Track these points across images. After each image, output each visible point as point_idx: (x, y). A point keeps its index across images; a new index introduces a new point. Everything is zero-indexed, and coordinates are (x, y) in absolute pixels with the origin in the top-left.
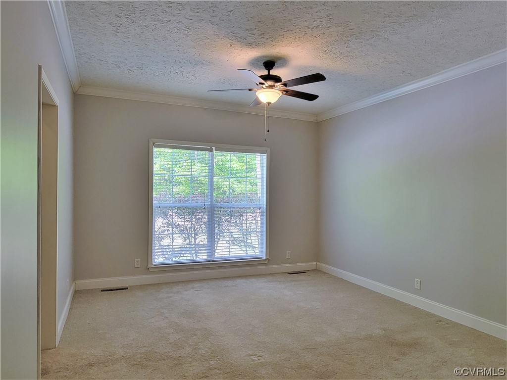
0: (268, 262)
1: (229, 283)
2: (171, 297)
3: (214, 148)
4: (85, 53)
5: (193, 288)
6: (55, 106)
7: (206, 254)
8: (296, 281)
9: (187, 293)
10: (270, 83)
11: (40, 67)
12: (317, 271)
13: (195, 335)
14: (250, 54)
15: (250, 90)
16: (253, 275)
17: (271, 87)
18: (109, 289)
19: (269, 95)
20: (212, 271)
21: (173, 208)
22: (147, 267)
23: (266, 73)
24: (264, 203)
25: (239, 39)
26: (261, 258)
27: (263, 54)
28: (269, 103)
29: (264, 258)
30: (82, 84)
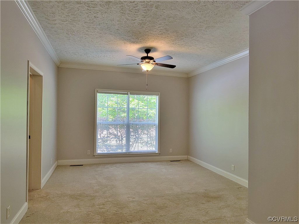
0: (159, 154)
1: (136, 165)
2: (103, 170)
3: (129, 93)
4: (58, 49)
5: (116, 166)
6: (41, 76)
7: (125, 149)
8: (172, 165)
9: (111, 168)
10: (147, 60)
11: (28, 61)
12: (188, 160)
13: (107, 187)
14: (136, 46)
15: (138, 64)
16: (150, 161)
17: (148, 62)
18: (74, 165)
19: (147, 67)
20: (128, 158)
21: (112, 125)
22: (94, 155)
23: (145, 55)
24: (157, 122)
25: (127, 40)
26: (155, 152)
27: (143, 46)
28: (147, 71)
29: (157, 152)
30: (61, 62)
